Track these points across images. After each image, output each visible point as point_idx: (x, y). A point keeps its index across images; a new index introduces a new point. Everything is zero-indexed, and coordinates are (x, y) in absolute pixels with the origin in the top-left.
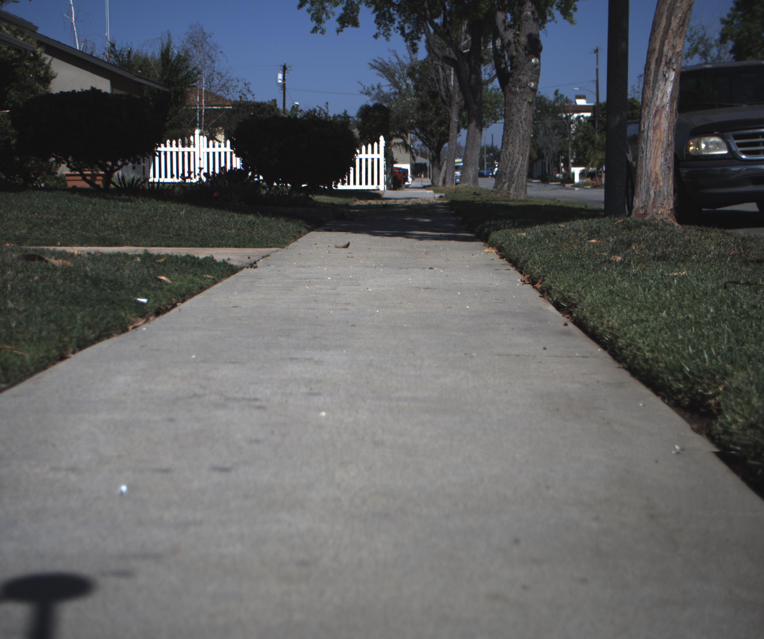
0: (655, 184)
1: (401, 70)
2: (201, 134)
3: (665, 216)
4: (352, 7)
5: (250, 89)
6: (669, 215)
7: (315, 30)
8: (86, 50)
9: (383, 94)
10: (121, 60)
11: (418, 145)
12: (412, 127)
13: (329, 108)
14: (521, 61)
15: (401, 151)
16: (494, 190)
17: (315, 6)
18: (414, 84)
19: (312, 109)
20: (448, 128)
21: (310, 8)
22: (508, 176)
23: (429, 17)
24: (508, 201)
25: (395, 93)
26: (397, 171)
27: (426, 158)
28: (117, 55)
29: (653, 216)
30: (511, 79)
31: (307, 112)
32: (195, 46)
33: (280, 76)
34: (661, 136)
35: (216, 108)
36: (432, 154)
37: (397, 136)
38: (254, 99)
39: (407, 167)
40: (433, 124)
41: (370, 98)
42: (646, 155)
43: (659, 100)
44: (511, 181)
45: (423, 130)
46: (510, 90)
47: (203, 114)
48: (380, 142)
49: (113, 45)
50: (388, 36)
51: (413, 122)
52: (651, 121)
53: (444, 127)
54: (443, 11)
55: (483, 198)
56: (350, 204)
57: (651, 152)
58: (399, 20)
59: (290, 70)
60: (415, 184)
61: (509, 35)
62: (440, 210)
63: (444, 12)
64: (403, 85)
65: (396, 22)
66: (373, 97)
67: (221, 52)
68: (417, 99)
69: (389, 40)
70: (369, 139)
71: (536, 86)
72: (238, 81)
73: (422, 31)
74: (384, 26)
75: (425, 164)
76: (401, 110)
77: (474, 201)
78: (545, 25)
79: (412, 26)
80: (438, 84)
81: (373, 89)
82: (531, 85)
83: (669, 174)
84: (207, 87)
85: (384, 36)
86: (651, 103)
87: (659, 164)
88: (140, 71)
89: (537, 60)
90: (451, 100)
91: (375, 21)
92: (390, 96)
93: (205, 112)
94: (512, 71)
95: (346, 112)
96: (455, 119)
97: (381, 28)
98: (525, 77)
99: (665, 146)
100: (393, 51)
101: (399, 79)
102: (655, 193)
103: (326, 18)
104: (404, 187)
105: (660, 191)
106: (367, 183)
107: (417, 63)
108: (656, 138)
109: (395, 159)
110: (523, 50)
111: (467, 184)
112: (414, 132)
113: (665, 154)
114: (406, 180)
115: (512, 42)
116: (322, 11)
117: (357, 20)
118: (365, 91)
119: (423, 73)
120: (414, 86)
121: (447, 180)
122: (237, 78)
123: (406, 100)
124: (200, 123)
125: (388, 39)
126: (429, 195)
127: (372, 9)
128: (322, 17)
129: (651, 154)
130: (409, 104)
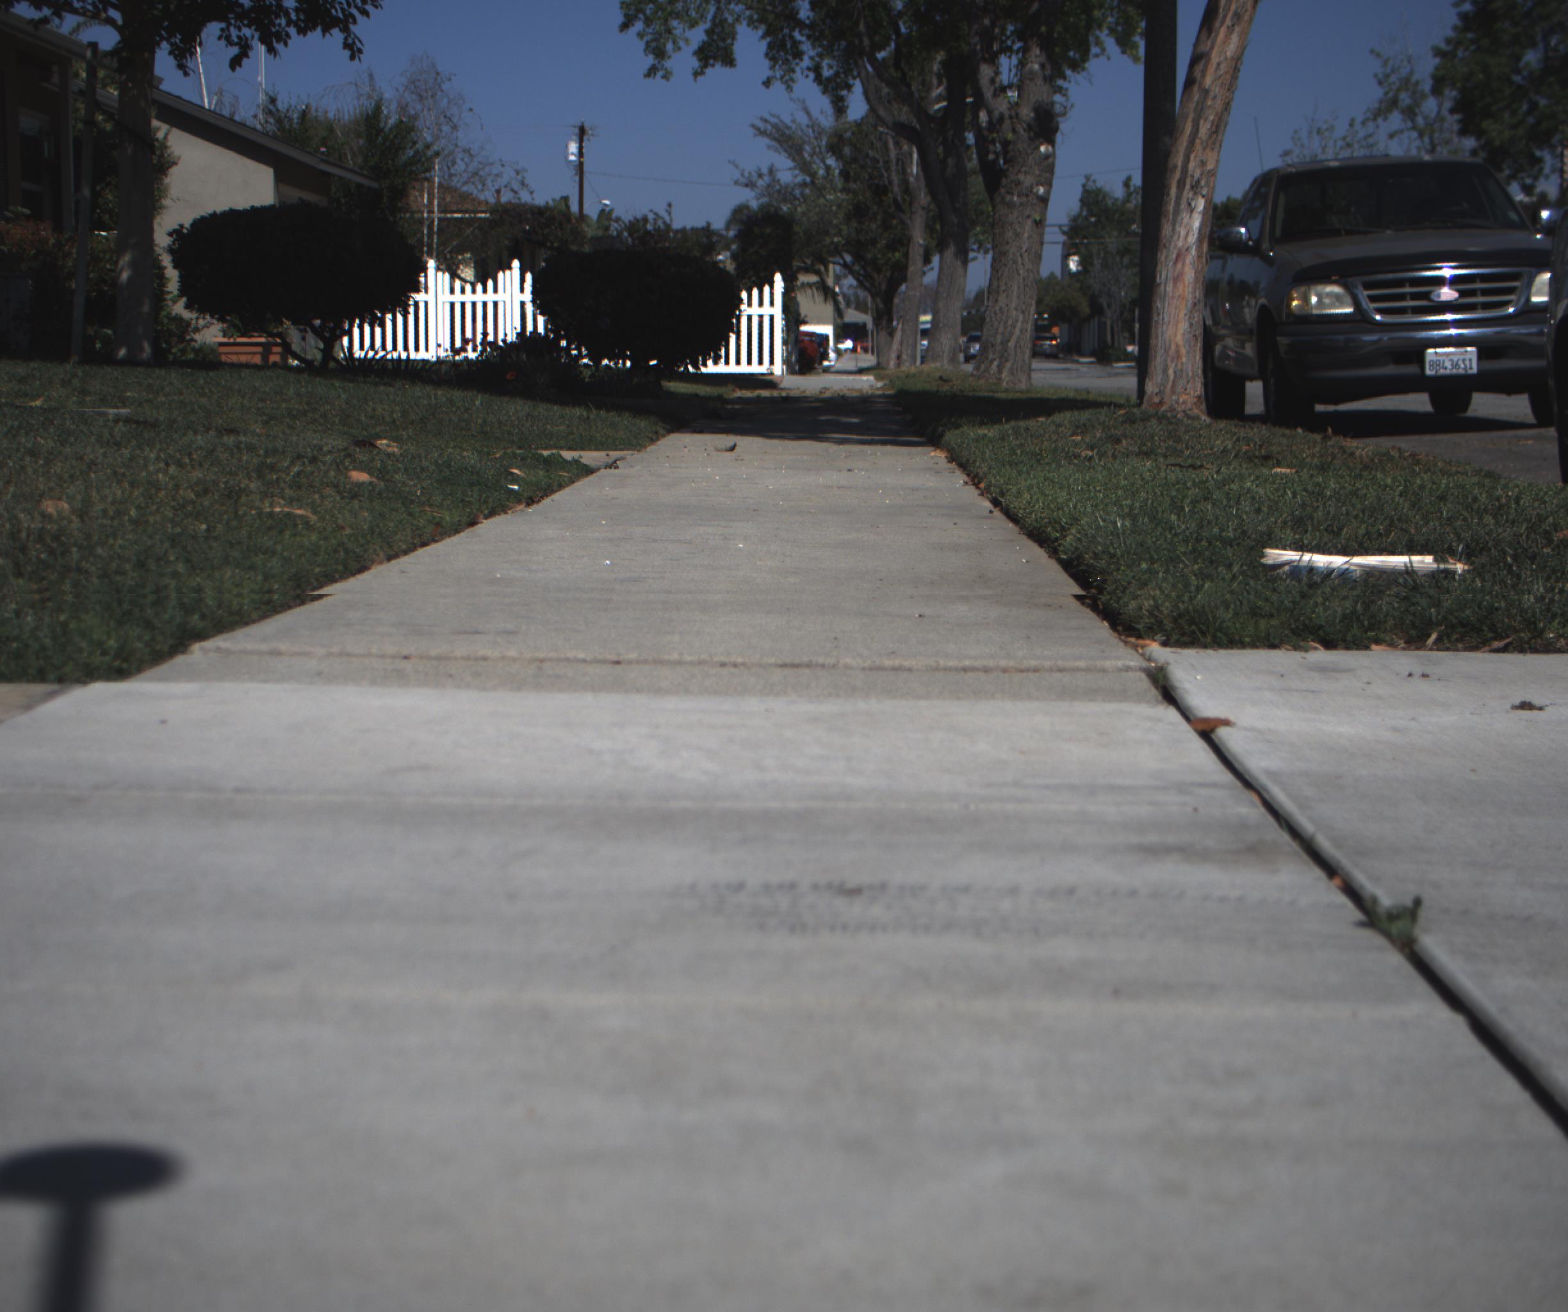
0: (1175, 360)
1: (816, 138)
2: (438, 269)
3: (1189, 406)
4: (723, 28)
5: (527, 181)
6: (1195, 404)
7: (652, 72)
8: (221, 110)
9: (780, 185)
10: (287, 127)
11: (851, 286)
12: (837, 251)
13: (673, 215)
14: (1021, 149)
15: (814, 302)
16: (975, 372)
17: (653, 27)
18: (841, 167)
19: (639, 216)
20: (906, 255)
21: (644, 30)
22: (998, 348)
23: (868, 49)
24: (997, 392)
25: (804, 185)
26: (807, 338)
27: (865, 312)
28: (280, 118)
29: (1172, 405)
30: (1004, 181)
31: (630, 221)
32: (421, 98)
33: (573, 147)
34: (1184, 291)
35: (460, 215)
36: (877, 306)
37: (807, 270)
38: (533, 199)
39: (827, 330)
40: (879, 246)
41: (753, 194)
42: (1163, 319)
43: (1181, 239)
44: (1004, 358)
45: (858, 257)
46: (1003, 198)
47: (435, 229)
48: (776, 286)
49: (273, 100)
50: (791, 83)
51: (840, 242)
52: (1171, 269)
53: (899, 251)
54: (894, 37)
55: (955, 387)
56: (725, 396)
57: (1170, 315)
58: (812, 53)
59: (593, 135)
60: (840, 366)
61: (1001, 107)
62: (879, 405)
63: (896, 38)
64: (818, 168)
65: (806, 58)
66: (758, 191)
67: (471, 110)
68: (847, 197)
69: (791, 91)
70: (754, 278)
71: (1048, 192)
72: (503, 165)
73: (855, 73)
74: (783, 63)
75: (864, 325)
76: (816, 218)
77: (937, 391)
78: (1087, 65)
79: (835, 63)
80: (886, 171)
81: (760, 176)
82: (1038, 190)
83: (1195, 345)
84: (443, 177)
85: (782, 83)
86: (1170, 244)
87: (1182, 331)
88: (323, 149)
89: (1050, 148)
90: (911, 204)
91: (767, 55)
92: (793, 189)
93: (438, 224)
94: (1006, 167)
95: (709, 224)
96: (919, 237)
97: (777, 67)
98: (1028, 177)
99: (1190, 305)
100: (799, 100)
101: (811, 156)
102: (1175, 373)
103: (674, 49)
104: (820, 371)
105: (1182, 370)
106: (749, 362)
107: (847, 126)
108: (1177, 294)
109: (803, 315)
110: (1025, 130)
111: (938, 365)
112: (841, 262)
113: (1190, 318)
114: (825, 356)
115: (1007, 116)
116: (667, 35)
117: (732, 53)
118: (744, 180)
119: (858, 145)
120: (841, 173)
121: (904, 357)
122: (501, 160)
123: (824, 197)
124: (430, 246)
125: (789, 88)
126: (867, 383)
127: (760, 32)
128: (665, 47)
129: (1170, 317)
130: (831, 206)
